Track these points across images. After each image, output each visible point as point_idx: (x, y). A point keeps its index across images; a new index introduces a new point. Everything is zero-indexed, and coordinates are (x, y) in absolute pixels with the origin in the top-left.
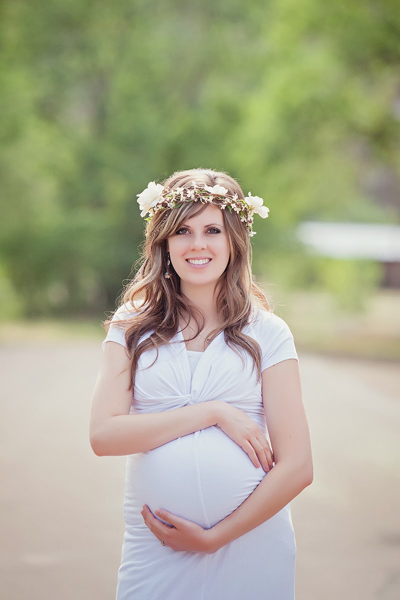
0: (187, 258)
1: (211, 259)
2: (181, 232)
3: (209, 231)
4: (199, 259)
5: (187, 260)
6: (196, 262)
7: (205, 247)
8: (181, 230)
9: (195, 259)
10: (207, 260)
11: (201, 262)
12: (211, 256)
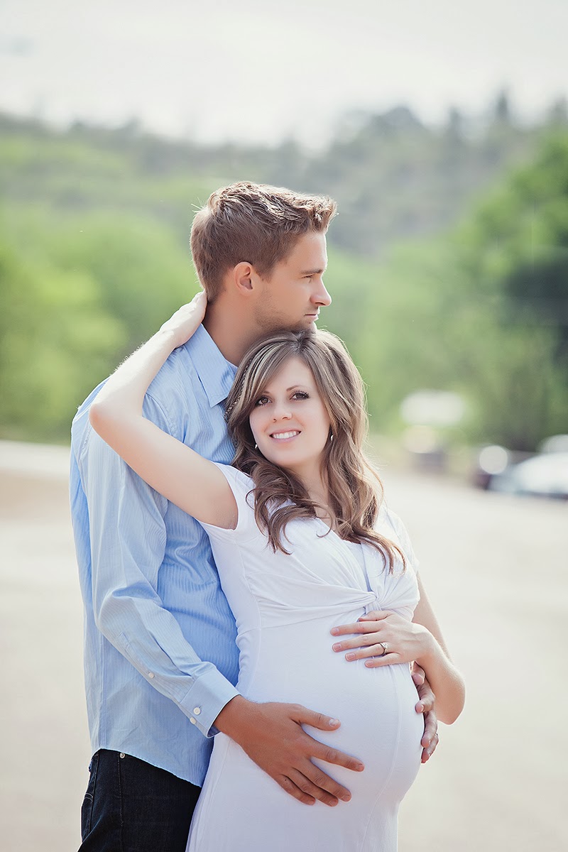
0: (271, 433)
1: (300, 432)
2: (260, 402)
3: (295, 397)
4: (283, 432)
5: (271, 436)
6: (281, 436)
7: (289, 415)
8: (261, 399)
9: (279, 433)
10: (295, 433)
11: (287, 435)
12: (299, 428)
